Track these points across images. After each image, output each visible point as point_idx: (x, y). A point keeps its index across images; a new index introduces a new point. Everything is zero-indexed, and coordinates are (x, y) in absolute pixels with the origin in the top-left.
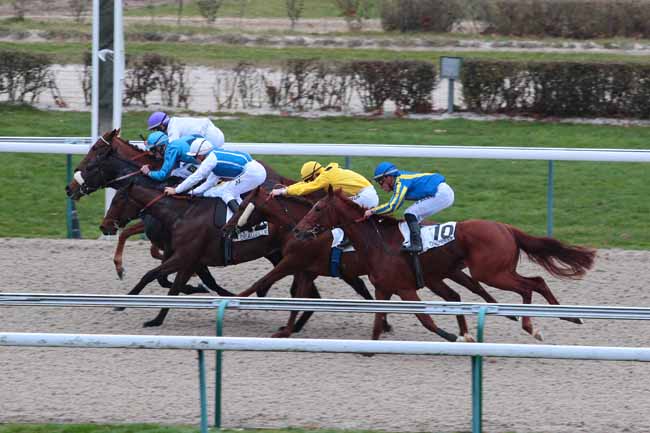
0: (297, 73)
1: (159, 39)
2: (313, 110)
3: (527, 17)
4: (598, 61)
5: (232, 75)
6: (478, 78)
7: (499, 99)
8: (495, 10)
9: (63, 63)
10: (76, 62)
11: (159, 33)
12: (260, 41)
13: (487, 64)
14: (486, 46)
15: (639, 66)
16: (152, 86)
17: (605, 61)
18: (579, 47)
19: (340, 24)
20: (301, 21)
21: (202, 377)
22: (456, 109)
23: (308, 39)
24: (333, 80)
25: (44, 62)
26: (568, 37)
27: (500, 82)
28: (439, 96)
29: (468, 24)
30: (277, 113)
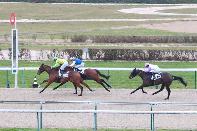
0: (54, 52)
1: (24, 44)
3: (101, 39)
4: (117, 49)
5: (40, 52)
6: (92, 53)
7: (96, 56)
8: (95, 37)
9: (4, 50)
10: (7, 50)
12: (45, 44)
13: (94, 49)
14: (93, 45)
15: (126, 49)
16: (23, 55)
18: (112, 45)
19: (62, 40)
20: (54, 40)
22: (87, 59)
23: (55, 44)
24: (61, 53)
26: (110, 43)
27: (97, 53)
28: (84, 56)
29: (89, 40)
30: (50, 60)
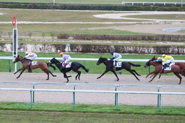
0: (44, 46)
1: (22, 40)
2: (47, 52)
3: (80, 37)
4: (91, 44)
5: (34, 46)
6: (73, 47)
7: (76, 50)
8: (75, 35)
9: (8, 44)
10: (10, 44)
12: (38, 40)
13: (74, 45)
14: (74, 41)
15: (98, 45)
16: (22, 48)
18: (88, 41)
19: (51, 38)
20: (44, 37)
21: (31, 95)
22: (69, 51)
23: (46, 40)
24: (50, 47)
25: (5, 44)
26: (86, 40)
27: (76, 47)
28: (67, 49)
29: (71, 38)
30: (41, 52)
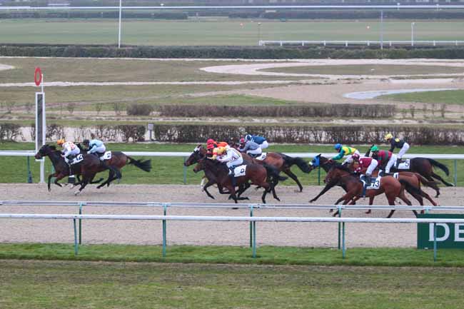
0: (101, 129)
1: (54, 118)
3: (174, 111)
4: (198, 124)
5: (79, 130)
6: (159, 130)
7: (166, 136)
8: (163, 108)
9: (24, 127)
10: (29, 126)
11: (55, 116)
12: (87, 119)
13: (162, 126)
14: (161, 120)
15: (212, 126)
16: (53, 134)
17: (201, 124)
18: (191, 120)
19: (114, 113)
20: (101, 112)
21: (75, 228)
22: (152, 140)
23: (104, 118)
24: (112, 131)
25: (18, 126)
26: (187, 116)
27: (167, 131)
28: (147, 136)
29: (155, 113)
